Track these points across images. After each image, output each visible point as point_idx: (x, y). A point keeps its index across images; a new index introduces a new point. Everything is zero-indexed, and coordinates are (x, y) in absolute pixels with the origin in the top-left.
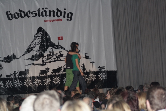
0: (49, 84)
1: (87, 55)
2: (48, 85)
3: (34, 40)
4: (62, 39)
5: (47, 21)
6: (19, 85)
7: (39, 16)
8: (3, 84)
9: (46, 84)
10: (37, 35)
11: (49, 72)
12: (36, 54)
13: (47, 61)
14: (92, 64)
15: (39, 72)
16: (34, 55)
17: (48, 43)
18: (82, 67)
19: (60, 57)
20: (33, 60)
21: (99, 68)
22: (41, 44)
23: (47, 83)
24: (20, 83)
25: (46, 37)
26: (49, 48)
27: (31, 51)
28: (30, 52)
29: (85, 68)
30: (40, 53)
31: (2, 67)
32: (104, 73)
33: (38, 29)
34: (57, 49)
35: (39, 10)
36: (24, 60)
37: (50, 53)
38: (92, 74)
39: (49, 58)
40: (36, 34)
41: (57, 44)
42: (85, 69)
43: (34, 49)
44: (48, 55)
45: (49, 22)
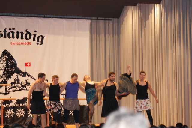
0: (11, 116)
4: (30, 65)
5: (14, 44)
7: (5, 37)
9: (8, 116)
10: (1, 59)
11: (12, 102)
14: (62, 96)
15: (1, 102)
17: (13, 69)
19: (26, 86)
22: (5, 70)
25: (11, 62)
26: (14, 75)
30: (3, 80)
33: (3, 52)
34: (23, 76)
35: (5, 31)
37: (15, 80)
39: (13, 86)
41: (23, 70)
44: (12, 83)
45: (16, 45)
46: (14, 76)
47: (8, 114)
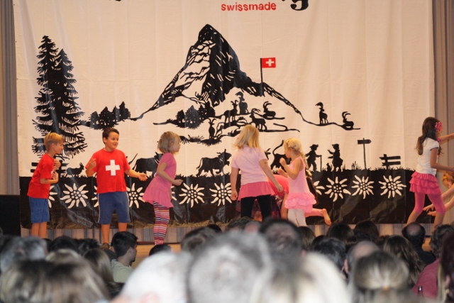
0: (226, 201)
1: (349, 118)
2: (224, 204)
3: (187, 65)
4: (274, 66)
5: (230, 8)
6: (134, 200)
8: (86, 194)
9: (217, 202)
10: (197, 51)
11: (228, 163)
12: (192, 106)
13: (223, 130)
14: (362, 145)
15: (199, 163)
16: (185, 111)
17: (230, 75)
18: (331, 153)
20: (182, 125)
21: (384, 161)
22: (208, 79)
23: (221, 198)
24: (138, 193)
25: (223, 58)
26: (231, 91)
27: (176, 98)
28: (173, 100)
29: (341, 157)
30: (204, 106)
31: (85, 142)
32: (399, 177)
33: (202, 30)
34: (256, 94)
36: (155, 124)
37: (235, 105)
38: (361, 179)
39: (231, 121)
40: (195, 47)
41: (256, 78)
42: (342, 161)
43: (184, 92)
44: (227, 114)
45: (235, 12)
46: (232, 95)
47: (218, 196)
